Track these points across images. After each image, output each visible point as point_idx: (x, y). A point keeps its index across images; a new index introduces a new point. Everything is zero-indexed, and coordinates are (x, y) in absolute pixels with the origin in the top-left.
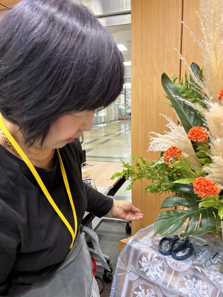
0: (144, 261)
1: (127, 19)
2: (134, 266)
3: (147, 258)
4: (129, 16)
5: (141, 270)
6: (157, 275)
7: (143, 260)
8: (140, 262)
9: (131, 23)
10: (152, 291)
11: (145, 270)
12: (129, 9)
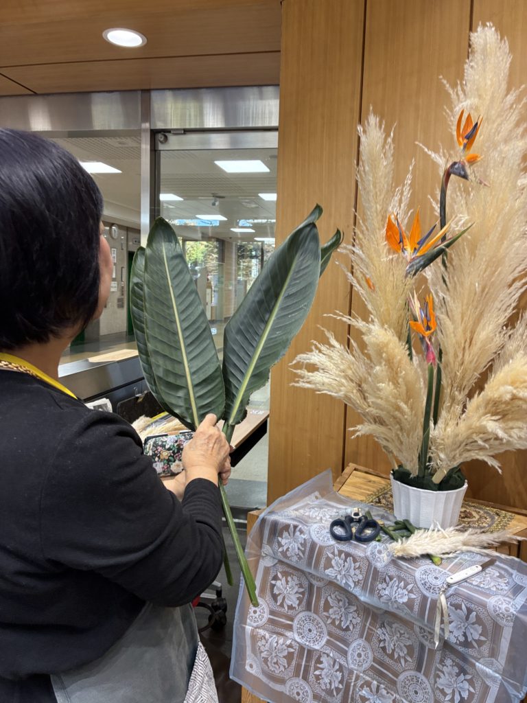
0: (286, 538)
1: (272, 140)
2: (271, 547)
3: (289, 533)
4: (275, 134)
5: (280, 550)
6: (298, 554)
7: (284, 536)
8: (280, 539)
9: (277, 147)
10: (295, 578)
11: (285, 548)
12: (275, 122)
